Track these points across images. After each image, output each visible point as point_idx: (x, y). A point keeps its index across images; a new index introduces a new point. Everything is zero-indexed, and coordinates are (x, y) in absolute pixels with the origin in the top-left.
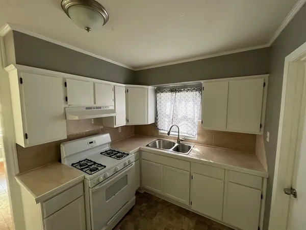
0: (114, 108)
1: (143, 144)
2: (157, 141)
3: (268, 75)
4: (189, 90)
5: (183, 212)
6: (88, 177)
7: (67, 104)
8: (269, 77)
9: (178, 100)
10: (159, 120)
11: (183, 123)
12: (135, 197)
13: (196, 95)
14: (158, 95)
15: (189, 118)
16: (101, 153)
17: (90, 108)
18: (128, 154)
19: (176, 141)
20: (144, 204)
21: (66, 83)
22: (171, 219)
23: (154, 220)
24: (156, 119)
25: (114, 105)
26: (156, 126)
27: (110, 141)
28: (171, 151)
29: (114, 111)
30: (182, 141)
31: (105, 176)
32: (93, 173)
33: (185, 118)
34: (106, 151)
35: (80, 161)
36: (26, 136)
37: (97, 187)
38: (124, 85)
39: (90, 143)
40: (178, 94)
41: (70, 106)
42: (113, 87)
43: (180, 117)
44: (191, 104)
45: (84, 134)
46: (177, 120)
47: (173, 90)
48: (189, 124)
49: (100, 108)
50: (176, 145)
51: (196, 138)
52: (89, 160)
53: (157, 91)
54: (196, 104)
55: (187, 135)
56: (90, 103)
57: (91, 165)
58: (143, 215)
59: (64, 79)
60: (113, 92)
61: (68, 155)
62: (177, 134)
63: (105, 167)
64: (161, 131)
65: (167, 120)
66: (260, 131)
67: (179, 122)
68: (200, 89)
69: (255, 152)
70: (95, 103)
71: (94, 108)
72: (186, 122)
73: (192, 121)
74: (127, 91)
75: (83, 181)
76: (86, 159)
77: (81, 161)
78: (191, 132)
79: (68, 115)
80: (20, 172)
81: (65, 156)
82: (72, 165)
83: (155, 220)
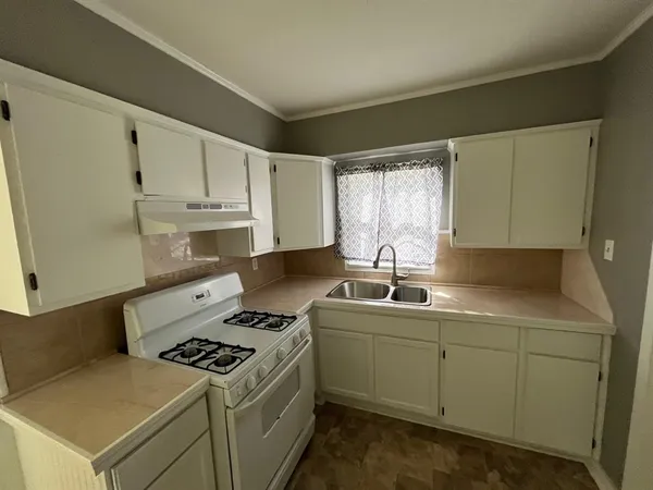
0: (247, 210)
1: (319, 293)
2: (346, 284)
3: (599, 121)
4: (414, 164)
5: (424, 433)
6: (219, 380)
7: (141, 190)
8: (601, 126)
9: (391, 188)
10: (344, 238)
11: (401, 239)
12: (313, 417)
13: (433, 174)
14: (342, 179)
15: (418, 228)
16: (225, 321)
17: (197, 206)
18: (294, 318)
19: (388, 282)
20: (334, 431)
21: (134, 134)
22: (404, 453)
23: (367, 460)
24: (337, 236)
25: (247, 201)
26: (339, 252)
27: (242, 290)
28: (387, 302)
29: (248, 216)
30: (402, 278)
31: (258, 375)
32: (229, 368)
33: (407, 228)
34: (235, 316)
35: (179, 345)
36: (32, 282)
37: (246, 404)
38: (267, 154)
39: (198, 297)
40: (389, 174)
41: (150, 198)
42: (244, 157)
43: (395, 225)
44: (421, 194)
45: (177, 277)
46: (388, 233)
47: (378, 167)
48: (418, 242)
49: (219, 206)
50: (392, 289)
51: (433, 271)
52: (201, 341)
53: (338, 171)
54: (434, 194)
55: (413, 266)
56: (196, 194)
57: (214, 351)
58: (339, 454)
59: (129, 120)
60: (245, 168)
61: (148, 329)
62: (391, 265)
63: (253, 351)
64: (352, 263)
65: (363, 235)
66: (582, 241)
67: (395, 238)
68: (442, 160)
69: (559, 288)
70: (207, 194)
71: (205, 207)
72: (409, 237)
73: (425, 233)
74: (274, 169)
75: (207, 395)
76: (193, 339)
77: (184, 345)
78: (425, 258)
79: (145, 222)
80: (10, 393)
81: (139, 335)
82: (162, 355)
83: (370, 461)
